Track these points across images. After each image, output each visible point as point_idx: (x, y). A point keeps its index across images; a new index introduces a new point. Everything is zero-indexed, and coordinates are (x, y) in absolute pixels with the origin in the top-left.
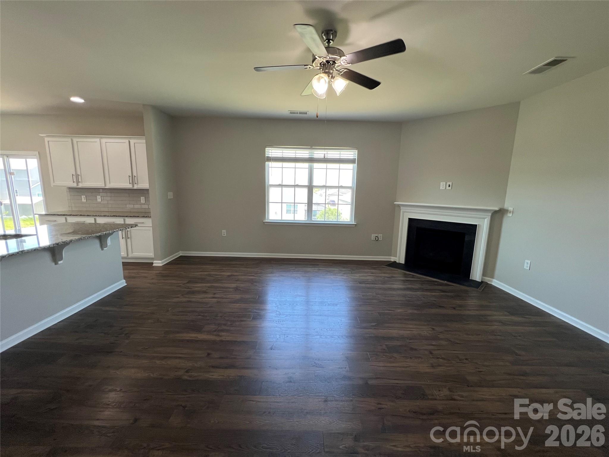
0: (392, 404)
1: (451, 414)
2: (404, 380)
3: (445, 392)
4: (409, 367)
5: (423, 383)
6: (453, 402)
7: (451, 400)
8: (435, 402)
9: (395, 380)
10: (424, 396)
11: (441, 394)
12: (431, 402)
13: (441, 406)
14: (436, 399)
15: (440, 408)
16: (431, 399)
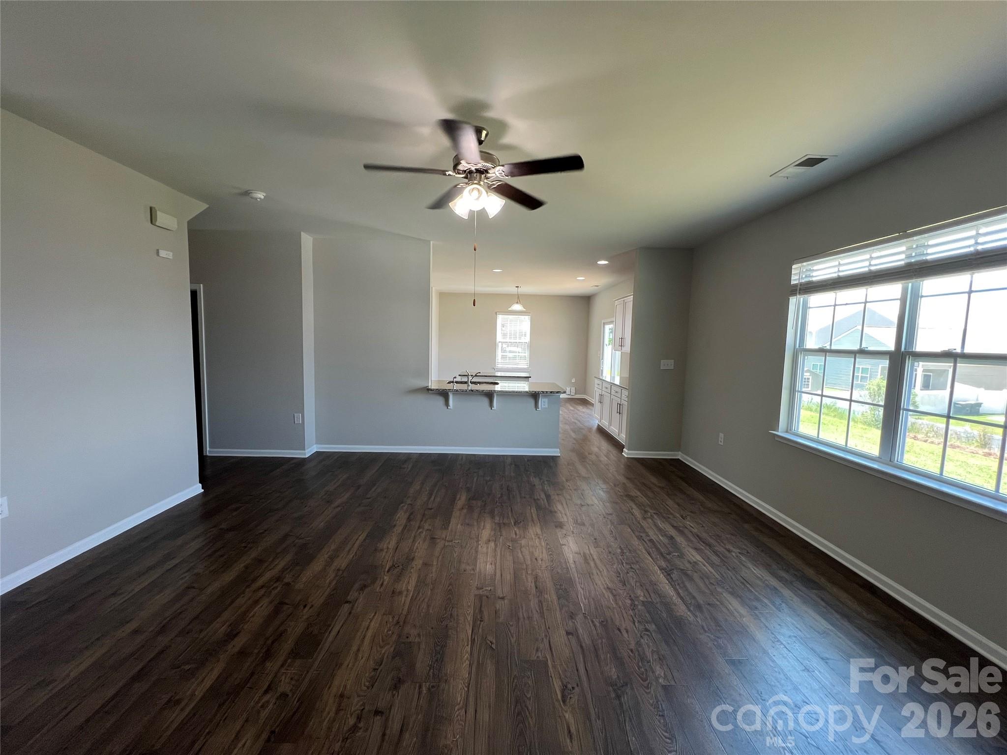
0: (305, 617)
1: (252, 674)
2: (332, 642)
3: (284, 686)
4: (356, 659)
5: (317, 663)
6: (265, 687)
7: (269, 686)
8: (279, 663)
9: (338, 631)
10: (295, 654)
11: (286, 677)
12: (282, 659)
13: (269, 668)
14: (282, 666)
15: (268, 664)
16: (286, 661)
